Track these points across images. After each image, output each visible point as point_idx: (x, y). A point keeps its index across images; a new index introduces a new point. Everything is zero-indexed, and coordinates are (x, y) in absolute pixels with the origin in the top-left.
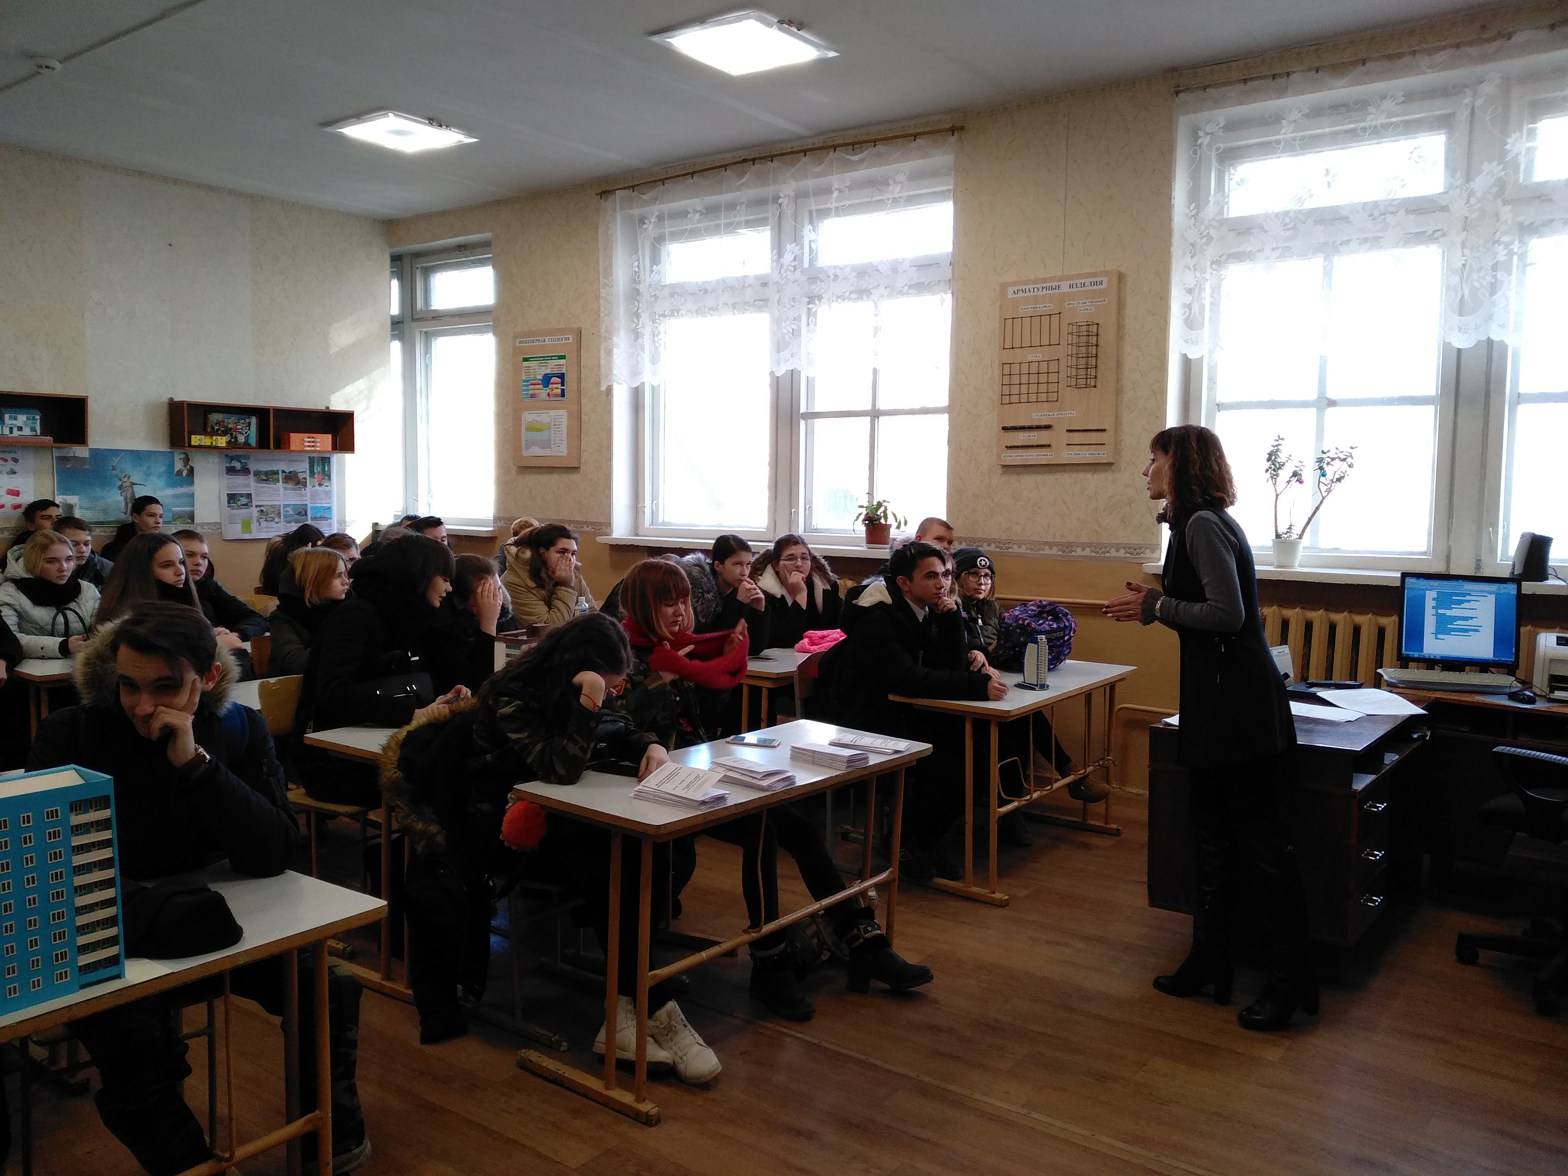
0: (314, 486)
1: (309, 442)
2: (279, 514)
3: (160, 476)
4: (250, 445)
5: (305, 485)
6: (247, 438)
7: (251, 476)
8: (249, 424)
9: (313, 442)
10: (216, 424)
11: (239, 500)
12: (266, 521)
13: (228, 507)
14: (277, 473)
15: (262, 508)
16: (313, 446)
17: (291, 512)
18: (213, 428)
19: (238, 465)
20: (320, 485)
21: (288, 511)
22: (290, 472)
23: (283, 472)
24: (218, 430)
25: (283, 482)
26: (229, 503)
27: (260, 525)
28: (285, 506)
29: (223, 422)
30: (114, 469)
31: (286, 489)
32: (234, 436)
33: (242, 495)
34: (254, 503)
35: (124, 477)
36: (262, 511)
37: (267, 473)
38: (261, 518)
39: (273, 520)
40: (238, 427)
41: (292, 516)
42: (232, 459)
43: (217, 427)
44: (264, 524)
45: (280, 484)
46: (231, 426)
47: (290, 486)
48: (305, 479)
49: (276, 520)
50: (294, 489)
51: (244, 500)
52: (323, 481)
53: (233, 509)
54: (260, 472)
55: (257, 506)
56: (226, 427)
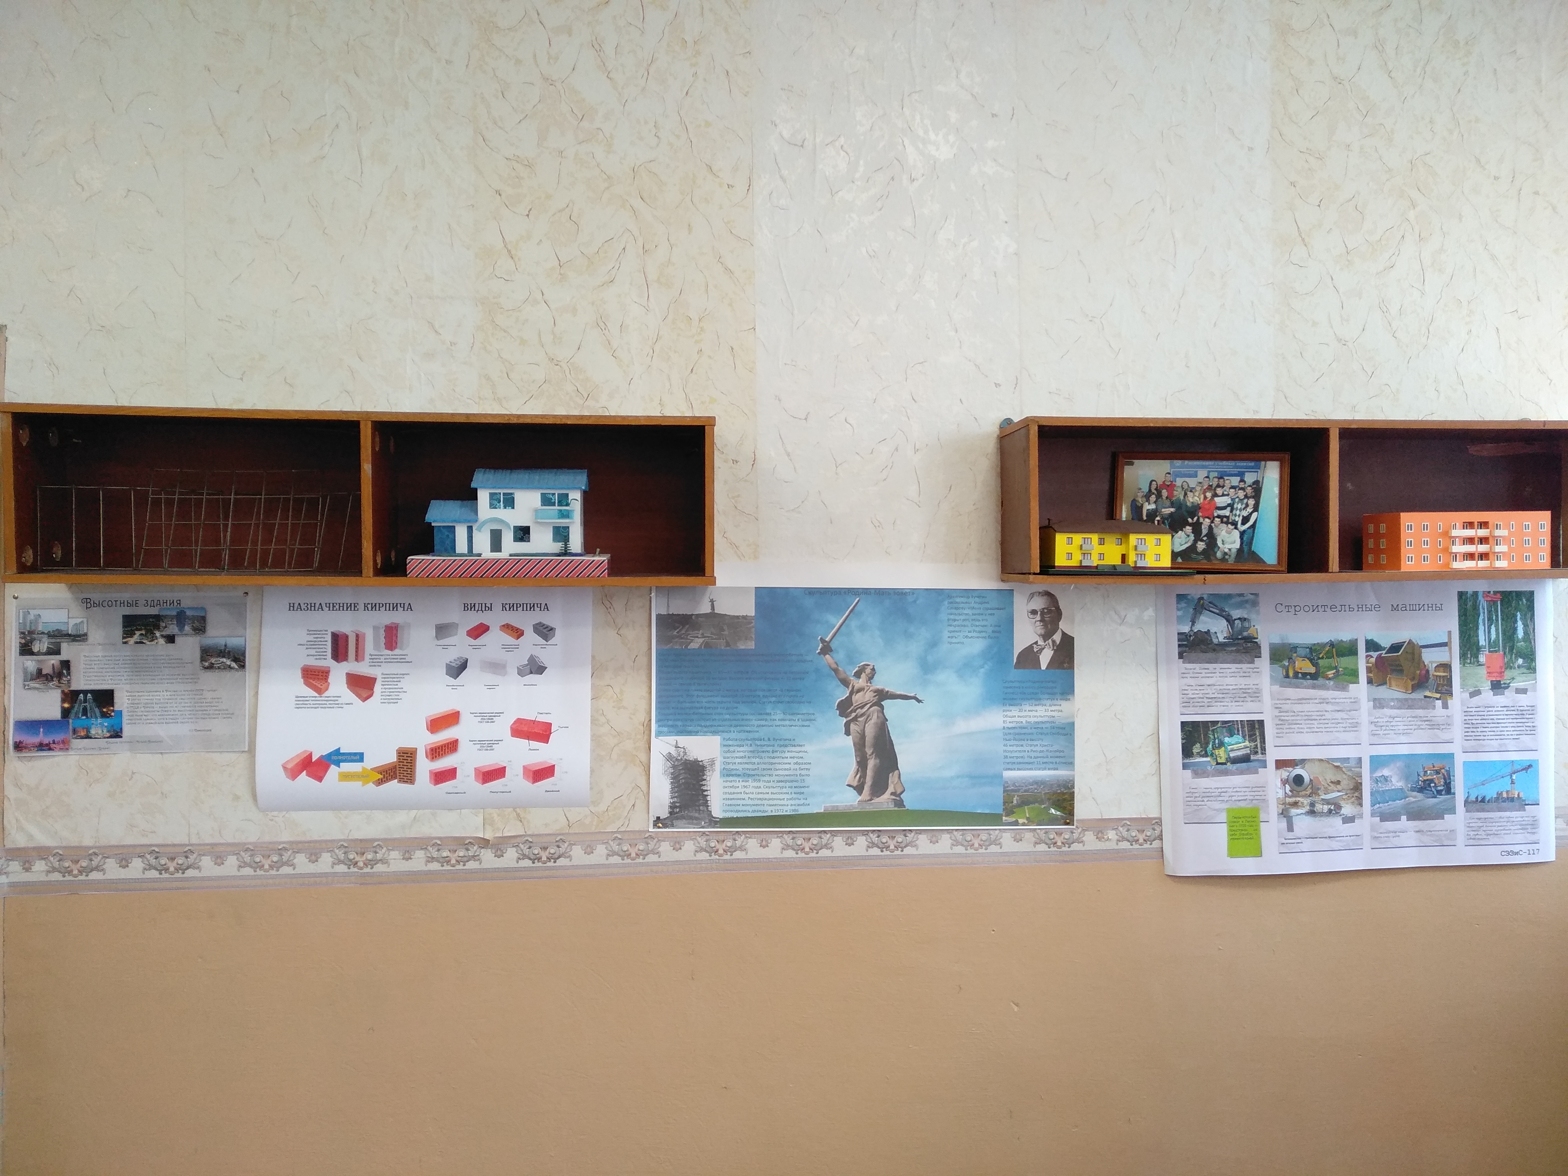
0: (1476, 693)
1: (1471, 541)
2: (1357, 787)
3: (965, 669)
4: (1255, 557)
5: (1445, 689)
6: (1247, 538)
7: (1264, 662)
8: (1257, 490)
9: (1483, 540)
10: (1147, 497)
11: (1222, 744)
12: (1312, 812)
13: (1185, 767)
14: (1350, 650)
15: (1298, 771)
16: (1483, 556)
17: (1397, 783)
18: (1136, 509)
19: (1219, 629)
20: (1497, 687)
21: (1386, 779)
22: (1395, 648)
23: (1371, 646)
24: (1152, 515)
25: (1370, 681)
26: (1187, 752)
27: (1290, 828)
28: (1377, 762)
29: (1170, 487)
30: (827, 649)
31: (1378, 704)
32: (1205, 531)
33: (1230, 727)
34: (1273, 754)
35: (858, 675)
36: (1298, 780)
37: (1314, 653)
38: (1295, 804)
39: (1335, 809)
40: (1220, 501)
41: (1400, 794)
42: (1200, 606)
43: (1148, 507)
44: (1303, 823)
45: (1361, 689)
46: (1194, 499)
47: (1391, 692)
48: (1447, 667)
49: (1348, 809)
50: (1405, 704)
51: (1237, 745)
52: (1508, 674)
53: (1199, 772)
54: (1294, 648)
55: (1281, 764)
56: (1178, 505)
